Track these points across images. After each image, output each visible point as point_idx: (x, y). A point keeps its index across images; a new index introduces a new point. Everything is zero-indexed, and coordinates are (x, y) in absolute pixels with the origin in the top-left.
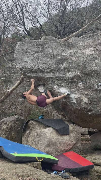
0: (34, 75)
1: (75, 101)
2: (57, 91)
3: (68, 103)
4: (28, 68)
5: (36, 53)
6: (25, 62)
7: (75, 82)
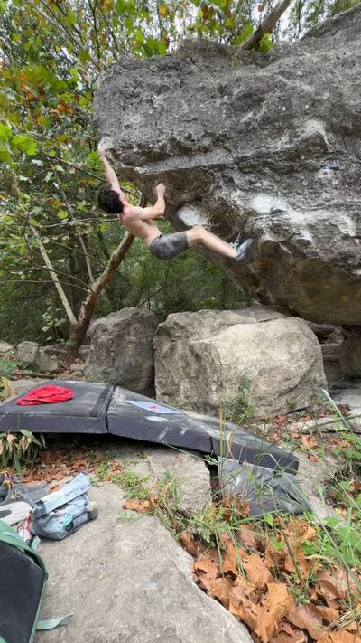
0: (162, 168)
1: (307, 236)
2: (244, 209)
3: (282, 247)
4: (139, 146)
5: (159, 93)
6: (127, 126)
7: (305, 167)
